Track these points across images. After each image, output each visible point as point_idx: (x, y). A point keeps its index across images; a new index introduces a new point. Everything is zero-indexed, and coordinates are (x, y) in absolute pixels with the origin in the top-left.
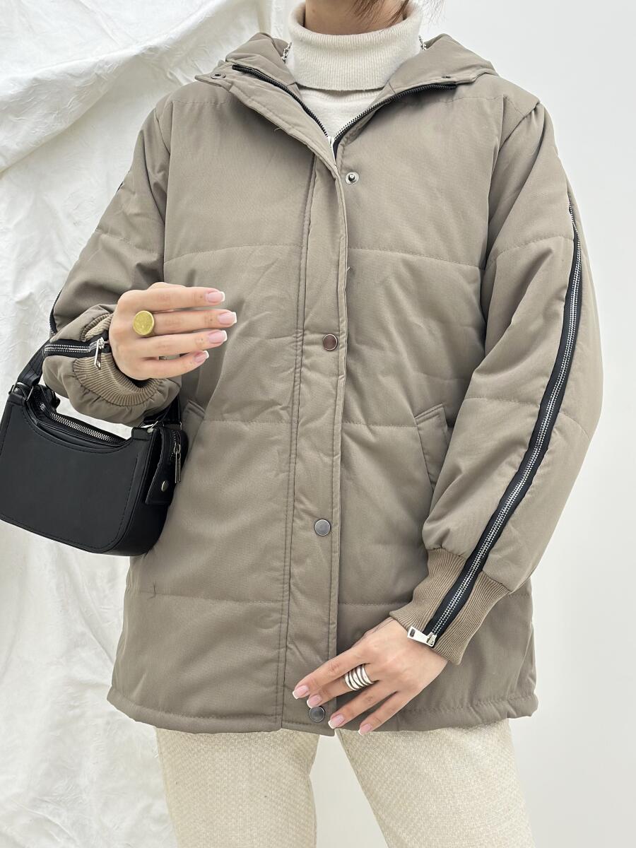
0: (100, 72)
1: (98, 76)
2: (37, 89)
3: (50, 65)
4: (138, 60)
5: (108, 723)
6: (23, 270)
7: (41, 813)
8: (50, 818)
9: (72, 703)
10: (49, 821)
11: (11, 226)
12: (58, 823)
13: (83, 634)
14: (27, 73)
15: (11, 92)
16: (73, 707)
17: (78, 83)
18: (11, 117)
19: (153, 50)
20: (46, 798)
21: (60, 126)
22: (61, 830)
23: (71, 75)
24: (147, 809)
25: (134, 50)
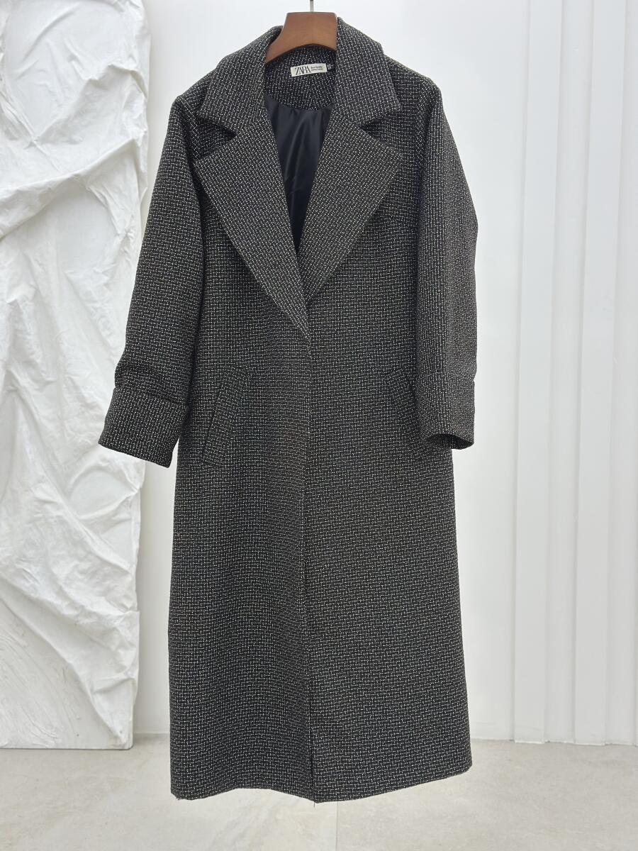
0: (51, 187)
1: (50, 189)
2: (19, 197)
3: (26, 183)
4: (69, 181)
5: (56, 521)
6: (12, 287)
7: (20, 566)
8: (25, 569)
9: (38, 511)
10: (25, 571)
11: (6, 265)
12: (29, 571)
13: (43, 477)
14: (14, 188)
15: (5, 197)
16: (38, 513)
17: (39, 192)
18: (7, 210)
19: (77, 175)
20: (23, 559)
21: (32, 214)
22: (31, 576)
23: (37, 189)
24: (76, 566)
25: (68, 176)
